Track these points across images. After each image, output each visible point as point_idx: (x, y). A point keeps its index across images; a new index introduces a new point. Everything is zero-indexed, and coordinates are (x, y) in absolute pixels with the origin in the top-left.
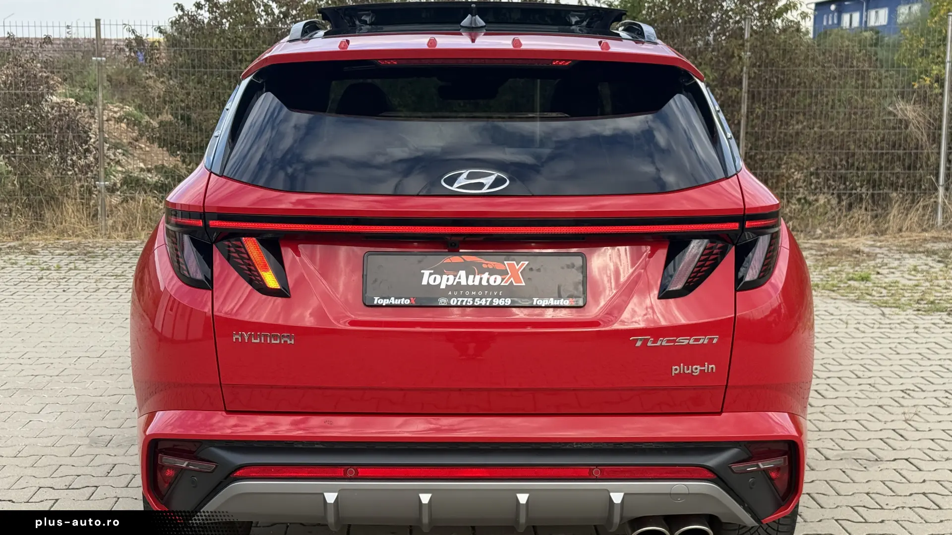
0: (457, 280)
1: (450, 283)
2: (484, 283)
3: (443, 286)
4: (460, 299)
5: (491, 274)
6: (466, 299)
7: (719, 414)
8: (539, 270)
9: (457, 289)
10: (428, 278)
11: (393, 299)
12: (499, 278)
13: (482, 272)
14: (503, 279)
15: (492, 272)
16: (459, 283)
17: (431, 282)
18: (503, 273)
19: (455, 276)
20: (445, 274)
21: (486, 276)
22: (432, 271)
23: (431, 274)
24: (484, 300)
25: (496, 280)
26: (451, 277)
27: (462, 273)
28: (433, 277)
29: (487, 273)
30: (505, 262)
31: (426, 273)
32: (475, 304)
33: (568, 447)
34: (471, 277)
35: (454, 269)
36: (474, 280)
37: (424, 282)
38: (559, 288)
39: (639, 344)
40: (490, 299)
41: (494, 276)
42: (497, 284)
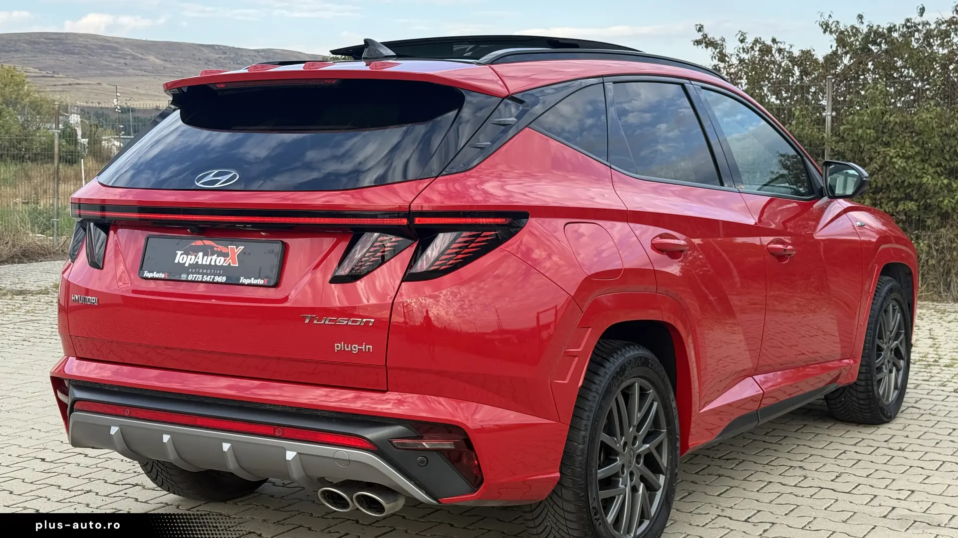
0: (196, 260)
1: (191, 262)
2: (213, 263)
3: (187, 265)
4: (195, 276)
5: (218, 256)
6: (198, 276)
7: (384, 392)
8: (249, 254)
9: (196, 267)
10: (180, 258)
11: (155, 273)
12: (223, 259)
13: (212, 254)
14: (225, 260)
15: (220, 254)
16: (197, 262)
17: (181, 262)
18: (225, 255)
19: (196, 256)
20: (190, 254)
21: (215, 257)
22: (183, 252)
23: (182, 254)
24: (209, 277)
25: (220, 261)
26: (193, 257)
27: (201, 254)
28: (182, 257)
29: (216, 255)
30: (229, 247)
31: (179, 253)
32: (203, 280)
33: (263, 407)
34: (205, 257)
35: (196, 250)
36: (206, 261)
37: (176, 261)
38: (260, 270)
39: (307, 321)
40: (213, 277)
41: (220, 258)
42: (221, 264)
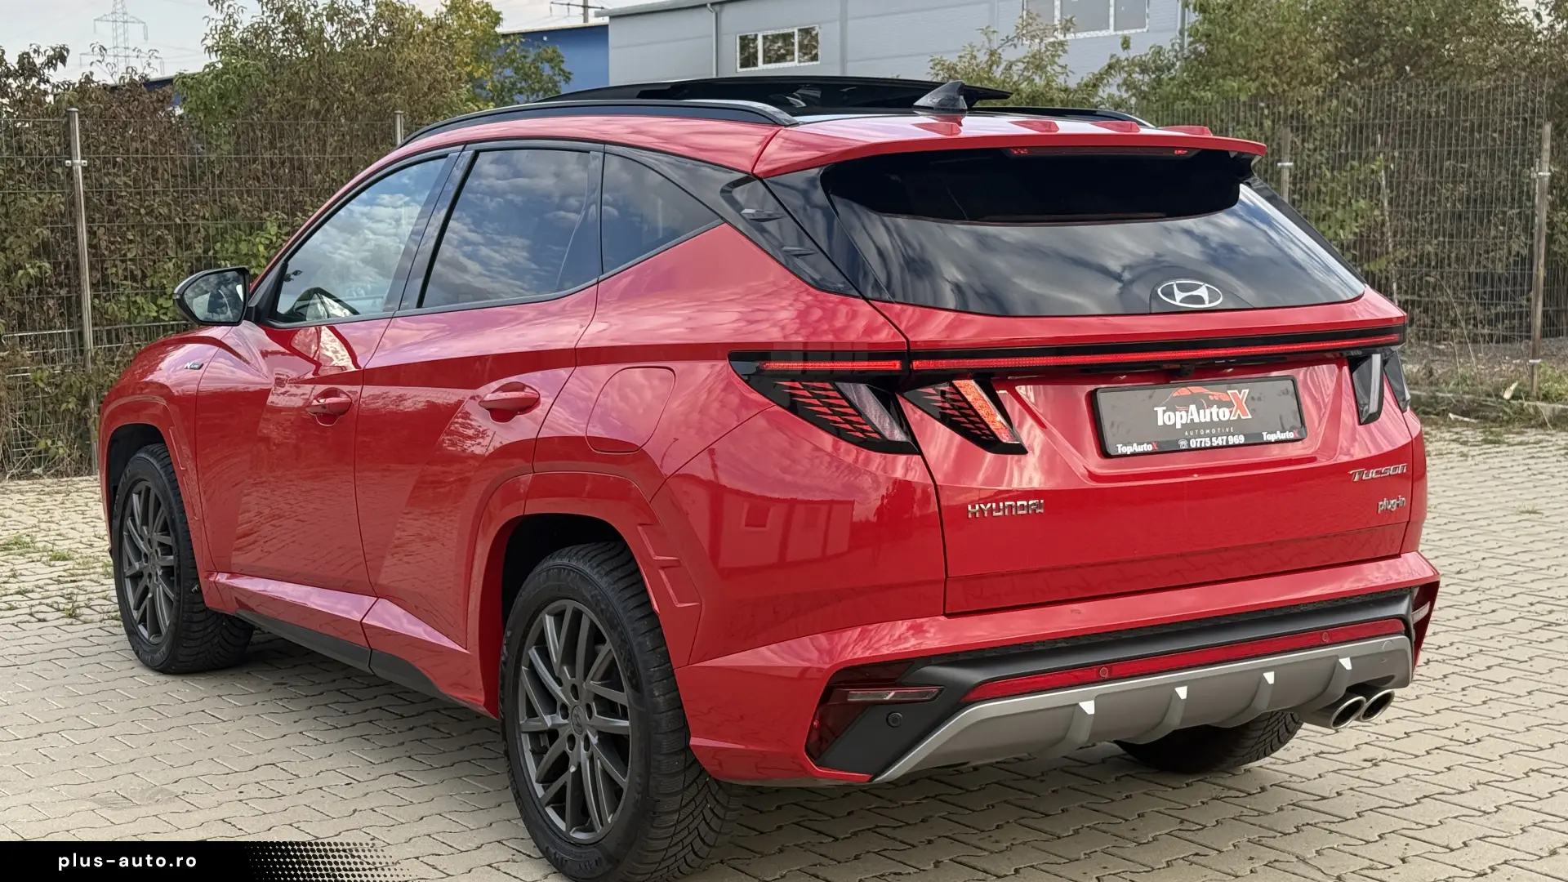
0: (1190, 417)
1: (1184, 421)
2: (1215, 419)
3: (1178, 426)
4: (1199, 440)
5: (1219, 407)
6: (1203, 439)
7: (1398, 556)
8: (1259, 399)
9: (1191, 426)
10: (1163, 417)
11: (1135, 445)
12: (1227, 411)
13: (1210, 406)
14: (1231, 412)
15: (1221, 404)
16: (1192, 420)
17: (1167, 423)
18: (1229, 405)
19: (1187, 412)
20: (1177, 410)
21: (1214, 409)
22: (1165, 408)
23: (1164, 412)
24: (1220, 438)
25: (1225, 414)
26: (1184, 413)
27: (1193, 408)
28: (1167, 414)
29: (1215, 406)
30: (1229, 392)
31: (1160, 410)
32: (1214, 445)
33: (1296, 611)
34: (1202, 412)
35: (1184, 403)
36: (1204, 416)
37: (1160, 423)
38: (1281, 418)
39: (1356, 479)
40: (1225, 438)
41: (1222, 410)
42: (1226, 418)
